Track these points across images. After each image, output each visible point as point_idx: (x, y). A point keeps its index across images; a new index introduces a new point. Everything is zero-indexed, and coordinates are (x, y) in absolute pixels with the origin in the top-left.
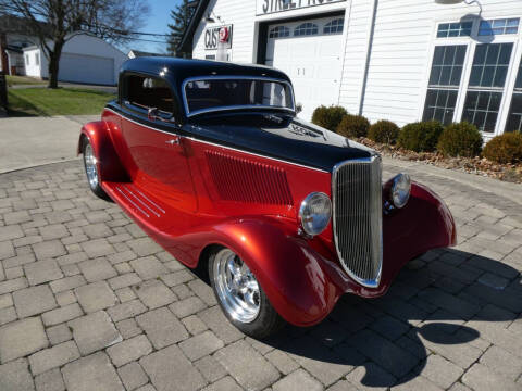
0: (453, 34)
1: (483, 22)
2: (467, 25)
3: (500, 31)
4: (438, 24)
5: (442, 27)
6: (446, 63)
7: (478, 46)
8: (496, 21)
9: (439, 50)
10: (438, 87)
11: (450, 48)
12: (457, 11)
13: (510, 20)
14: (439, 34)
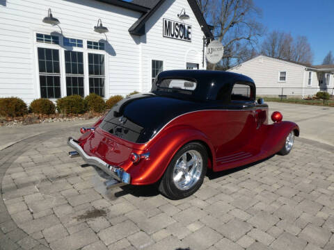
0: (48, 41)
1: (64, 38)
2: (55, 38)
3: (75, 45)
4: (35, 33)
5: (38, 35)
6: (47, 60)
7: (65, 51)
8: (71, 39)
9: (40, 51)
10: (46, 74)
11: (49, 51)
12: (46, 27)
13: (79, 40)
14: (37, 39)
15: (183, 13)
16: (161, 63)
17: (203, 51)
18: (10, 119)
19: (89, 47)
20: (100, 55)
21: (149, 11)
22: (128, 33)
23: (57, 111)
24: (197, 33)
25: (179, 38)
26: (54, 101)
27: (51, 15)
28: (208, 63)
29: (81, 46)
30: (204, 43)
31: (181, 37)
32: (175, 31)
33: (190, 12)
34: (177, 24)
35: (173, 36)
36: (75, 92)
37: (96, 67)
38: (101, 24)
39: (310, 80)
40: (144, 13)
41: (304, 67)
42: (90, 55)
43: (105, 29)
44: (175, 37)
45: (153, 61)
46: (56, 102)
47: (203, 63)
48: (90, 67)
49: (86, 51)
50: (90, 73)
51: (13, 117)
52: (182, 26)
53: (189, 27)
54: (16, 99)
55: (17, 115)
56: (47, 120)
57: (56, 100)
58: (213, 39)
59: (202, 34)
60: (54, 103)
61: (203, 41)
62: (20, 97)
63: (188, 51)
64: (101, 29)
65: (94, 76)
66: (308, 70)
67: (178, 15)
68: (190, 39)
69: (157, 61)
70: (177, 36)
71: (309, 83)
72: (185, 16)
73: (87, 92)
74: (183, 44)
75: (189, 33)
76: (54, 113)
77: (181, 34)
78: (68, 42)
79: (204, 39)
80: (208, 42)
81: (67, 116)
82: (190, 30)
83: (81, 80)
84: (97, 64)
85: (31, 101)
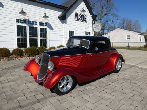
0: (21, 22)
1: (29, 21)
2: (25, 21)
3: (34, 24)
4: (16, 18)
5: (17, 20)
6: (21, 31)
7: (29, 27)
8: (32, 21)
9: (18, 27)
10: (20, 37)
11: (22, 27)
12: (20, 16)
13: (36, 22)
14: (17, 22)
15: (83, 10)
16: (73, 32)
17: (92, 26)
18: (2, 58)
19: (40, 25)
20: (45, 29)
21: (67, 9)
22: (58, 18)
23: (24, 54)
24: (89, 18)
25: (81, 21)
26: (23, 49)
27: (23, 11)
28: (94, 32)
29: (36, 24)
30: (93, 23)
31: (82, 20)
32: (80, 18)
33: (86, 9)
34: (80, 14)
35: (78, 20)
36: (34, 45)
37: (44, 34)
38: (46, 15)
39: (141, 39)
40: (65, 10)
41: (138, 33)
42: (41, 29)
43: (48, 17)
44: (79, 20)
45: (70, 31)
46: (24, 50)
47: (92, 32)
48: (41, 34)
49: (38, 27)
50: (41, 36)
51: (4, 57)
52: (83, 16)
53: (86, 16)
54: (5, 48)
55: (6, 56)
56: (19, 58)
57: (24, 49)
58: (97, 21)
59: (92, 19)
60: (23, 50)
61: (92, 22)
62: (7, 47)
63: (85, 26)
64: (46, 17)
65: (42, 38)
66: (140, 35)
67: (81, 11)
68: (86, 21)
69: (71, 31)
70: (80, 20)
71: (141, 41)
72: (84, 11)
73: (39, 45)
74: (83, 23)
75: (86, 18)
76: (23, 55)
77: (82, 19)
78: (30, 23)
79: (93, 21)
80: (95, 22)
81: (29, 57)
82: (86, 17)
83: (37, 40)
84: (44, 33)
85: (13, 49)
